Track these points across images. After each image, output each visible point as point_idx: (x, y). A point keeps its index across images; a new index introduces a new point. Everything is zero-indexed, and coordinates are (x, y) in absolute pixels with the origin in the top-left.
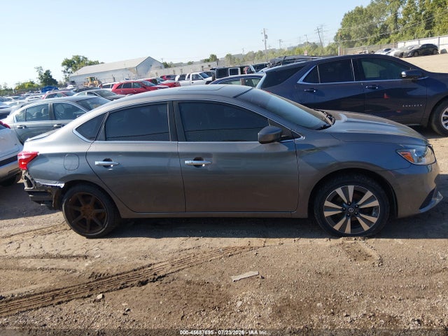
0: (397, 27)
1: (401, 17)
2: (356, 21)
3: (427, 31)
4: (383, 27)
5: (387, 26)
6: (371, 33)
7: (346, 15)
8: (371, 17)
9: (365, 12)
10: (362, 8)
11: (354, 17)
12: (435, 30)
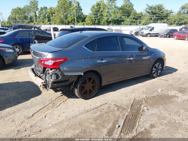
0: (36, 19)
1: (38, 15)
2: (18, 13)
3: (49, 22)
4: (30, 18)
5: (32, 17)
6: (26, 19)
7: (13, 9)
8: (25, 12)
9: (22, 10)
10: (20, 7)
11: (17, 11)
12: (51, 22)
